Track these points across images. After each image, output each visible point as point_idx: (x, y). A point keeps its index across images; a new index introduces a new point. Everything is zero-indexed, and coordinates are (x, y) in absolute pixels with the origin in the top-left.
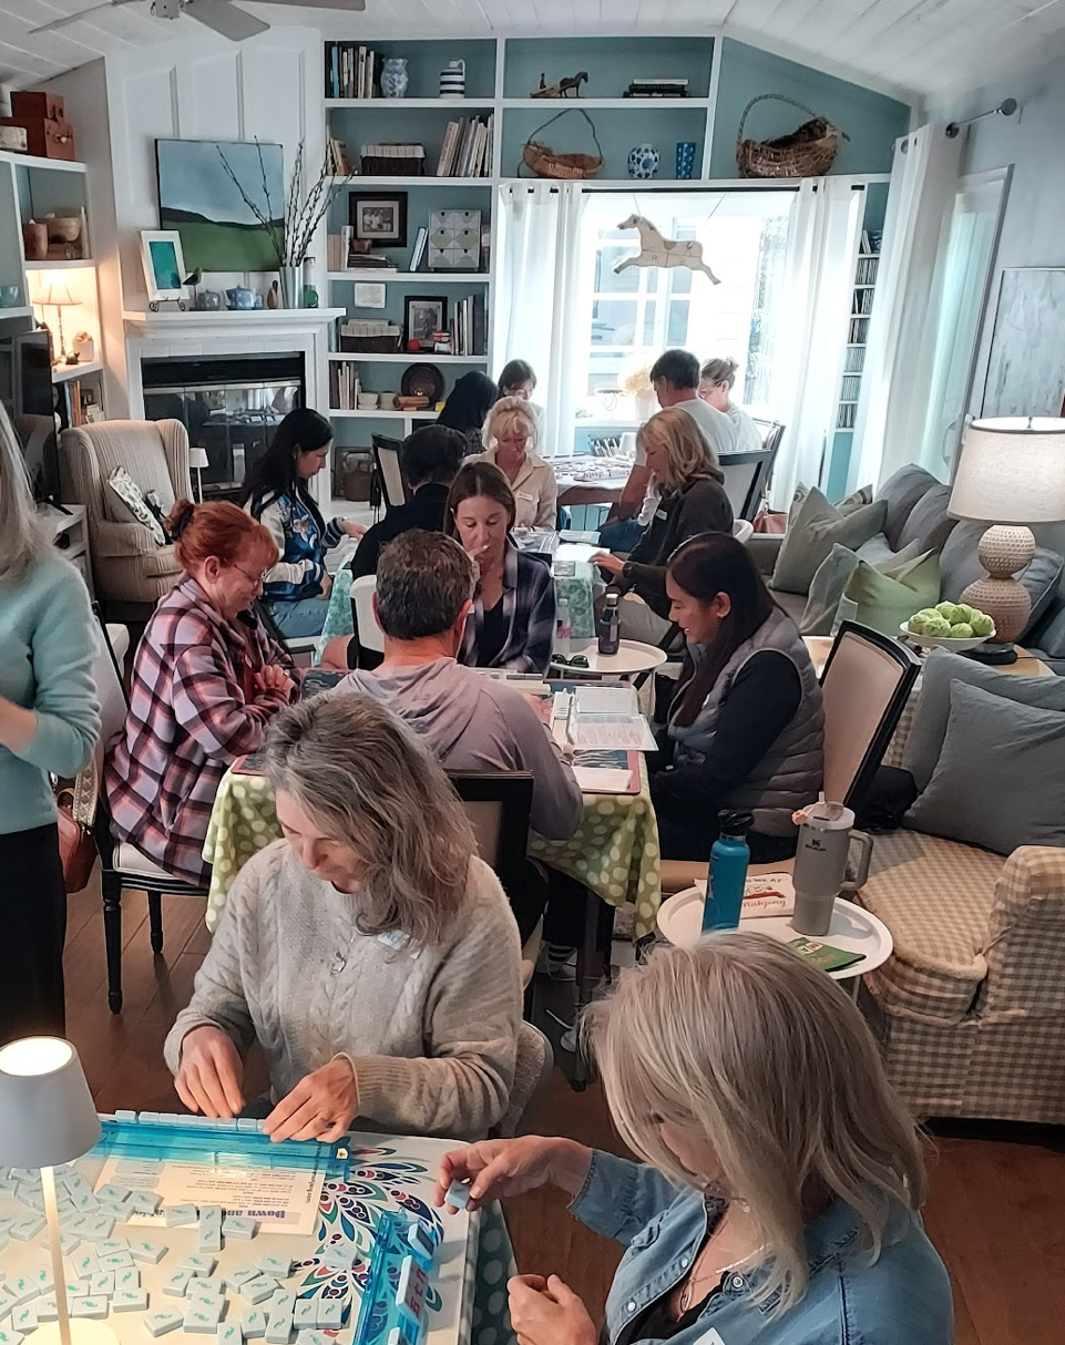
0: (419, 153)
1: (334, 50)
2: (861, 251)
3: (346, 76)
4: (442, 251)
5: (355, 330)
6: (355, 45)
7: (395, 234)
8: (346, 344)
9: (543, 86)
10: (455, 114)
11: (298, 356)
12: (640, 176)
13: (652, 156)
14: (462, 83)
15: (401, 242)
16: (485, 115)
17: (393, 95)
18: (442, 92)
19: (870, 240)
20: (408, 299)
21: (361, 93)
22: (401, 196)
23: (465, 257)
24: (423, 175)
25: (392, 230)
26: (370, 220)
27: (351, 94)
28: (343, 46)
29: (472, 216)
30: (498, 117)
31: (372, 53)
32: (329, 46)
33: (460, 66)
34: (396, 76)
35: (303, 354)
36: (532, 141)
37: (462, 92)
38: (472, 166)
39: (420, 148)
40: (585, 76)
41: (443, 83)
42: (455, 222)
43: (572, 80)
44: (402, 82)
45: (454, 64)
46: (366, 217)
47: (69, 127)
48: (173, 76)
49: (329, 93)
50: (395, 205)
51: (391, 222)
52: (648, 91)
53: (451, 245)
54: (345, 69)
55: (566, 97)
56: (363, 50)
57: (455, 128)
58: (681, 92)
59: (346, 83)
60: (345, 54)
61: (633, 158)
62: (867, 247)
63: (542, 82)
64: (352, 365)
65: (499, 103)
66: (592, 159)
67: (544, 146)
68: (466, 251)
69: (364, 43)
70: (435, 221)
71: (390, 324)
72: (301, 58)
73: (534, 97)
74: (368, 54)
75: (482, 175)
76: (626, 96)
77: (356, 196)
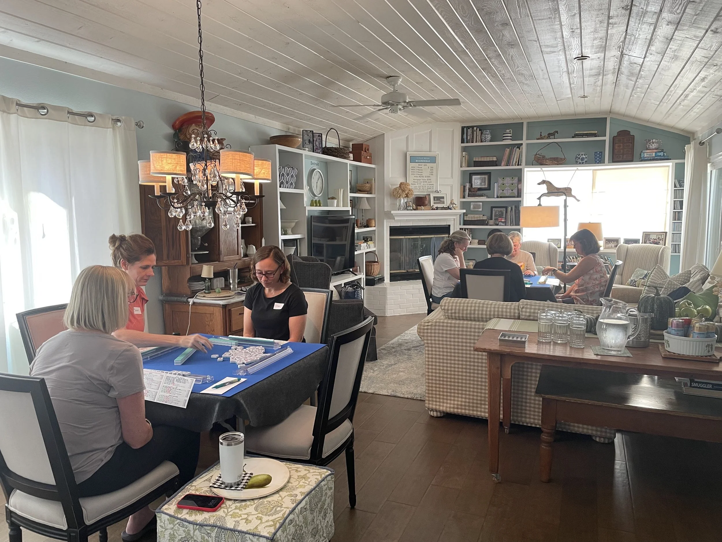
0: (495, 159)
1: (465, 129)
2: (675, 186)
3: (469, 136)
4: (503, 191)
5: (469, 217)
6: (473, 127)
7: (486, 186)
8: (466, 223)
9: (541, 136)
10: (508, 146)
11: (448, 226)
12: (580, 163)
13: (584, 156)
14: (511, 136)
15: (489, 189)
16: (519, 146)
17: (485, 141)
18: (503, 139)
19: (679, 183)
20: (492, 208)
21: (475, 141)
22: (489, 174)
23: (511, 193)
24: (497, 166)
25: (485, 185)
26: (477, 182)
27: (471, 142)
28: (468, 128)
29: (515, 179)
30: (524, 147)
31: (478, 129)
32: (463, 128)
33: (510, 131)
34: (487, 136)
35: (449, 225)
36: (537, 153)
37: (511, 139)
38: (514, 162)
39: (495, 157)
40: (557, 132)
41: (504, 137)
42: (508, 181)
43: (552, 133)
44: (489, 137)
45: (508, 131)
46: (476, 181)
47: (371, 154)
48: (407, 138)
49: (463, 142)
50: (486, 177)
51: (485, 182)
52: (582, 135)
53: (507, 188)
54: (469, 134)
55: (550, 139)
56: (475, 128)
57: (508, 150)
58: (595, 135)
59: (469, 138)
60: (469, 130)
61: (577, 157)
62: (678, 185)
63: (541, 134)
64: (469, 230)
65: (524, 142)
66: (561, 159)
67: (542, 155)
68: (512, 190)
69: (475, 126)
70: (501, 181)
71: (483, 216)
72: (453, 131)
73: (537, 139)
74: (477, 129)
75: (518, 165)
76: (573, 137)
77: (472, 174)
